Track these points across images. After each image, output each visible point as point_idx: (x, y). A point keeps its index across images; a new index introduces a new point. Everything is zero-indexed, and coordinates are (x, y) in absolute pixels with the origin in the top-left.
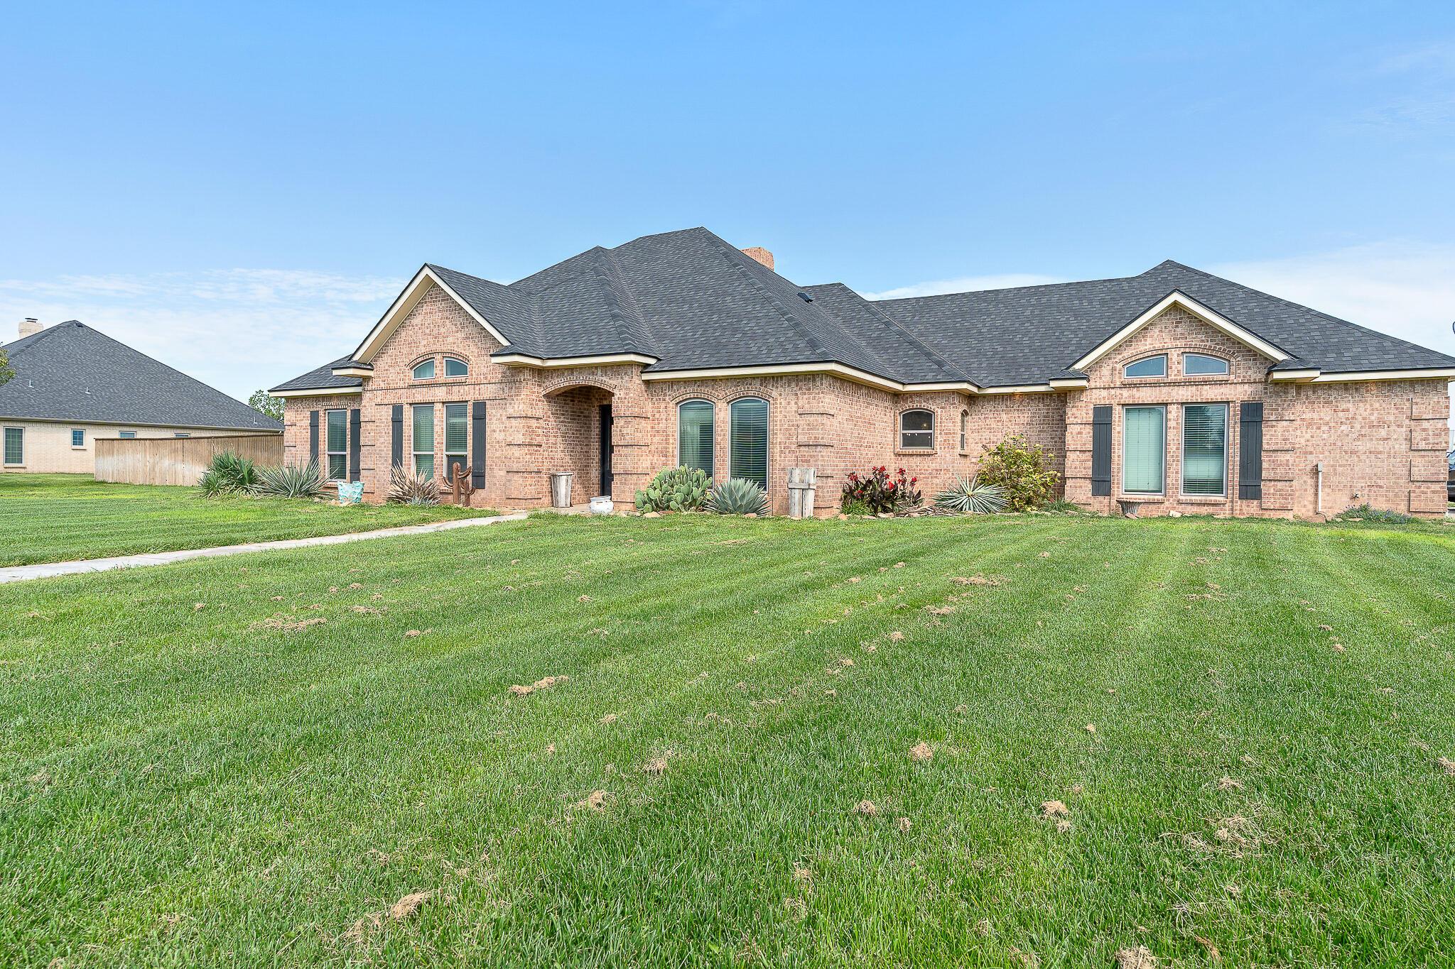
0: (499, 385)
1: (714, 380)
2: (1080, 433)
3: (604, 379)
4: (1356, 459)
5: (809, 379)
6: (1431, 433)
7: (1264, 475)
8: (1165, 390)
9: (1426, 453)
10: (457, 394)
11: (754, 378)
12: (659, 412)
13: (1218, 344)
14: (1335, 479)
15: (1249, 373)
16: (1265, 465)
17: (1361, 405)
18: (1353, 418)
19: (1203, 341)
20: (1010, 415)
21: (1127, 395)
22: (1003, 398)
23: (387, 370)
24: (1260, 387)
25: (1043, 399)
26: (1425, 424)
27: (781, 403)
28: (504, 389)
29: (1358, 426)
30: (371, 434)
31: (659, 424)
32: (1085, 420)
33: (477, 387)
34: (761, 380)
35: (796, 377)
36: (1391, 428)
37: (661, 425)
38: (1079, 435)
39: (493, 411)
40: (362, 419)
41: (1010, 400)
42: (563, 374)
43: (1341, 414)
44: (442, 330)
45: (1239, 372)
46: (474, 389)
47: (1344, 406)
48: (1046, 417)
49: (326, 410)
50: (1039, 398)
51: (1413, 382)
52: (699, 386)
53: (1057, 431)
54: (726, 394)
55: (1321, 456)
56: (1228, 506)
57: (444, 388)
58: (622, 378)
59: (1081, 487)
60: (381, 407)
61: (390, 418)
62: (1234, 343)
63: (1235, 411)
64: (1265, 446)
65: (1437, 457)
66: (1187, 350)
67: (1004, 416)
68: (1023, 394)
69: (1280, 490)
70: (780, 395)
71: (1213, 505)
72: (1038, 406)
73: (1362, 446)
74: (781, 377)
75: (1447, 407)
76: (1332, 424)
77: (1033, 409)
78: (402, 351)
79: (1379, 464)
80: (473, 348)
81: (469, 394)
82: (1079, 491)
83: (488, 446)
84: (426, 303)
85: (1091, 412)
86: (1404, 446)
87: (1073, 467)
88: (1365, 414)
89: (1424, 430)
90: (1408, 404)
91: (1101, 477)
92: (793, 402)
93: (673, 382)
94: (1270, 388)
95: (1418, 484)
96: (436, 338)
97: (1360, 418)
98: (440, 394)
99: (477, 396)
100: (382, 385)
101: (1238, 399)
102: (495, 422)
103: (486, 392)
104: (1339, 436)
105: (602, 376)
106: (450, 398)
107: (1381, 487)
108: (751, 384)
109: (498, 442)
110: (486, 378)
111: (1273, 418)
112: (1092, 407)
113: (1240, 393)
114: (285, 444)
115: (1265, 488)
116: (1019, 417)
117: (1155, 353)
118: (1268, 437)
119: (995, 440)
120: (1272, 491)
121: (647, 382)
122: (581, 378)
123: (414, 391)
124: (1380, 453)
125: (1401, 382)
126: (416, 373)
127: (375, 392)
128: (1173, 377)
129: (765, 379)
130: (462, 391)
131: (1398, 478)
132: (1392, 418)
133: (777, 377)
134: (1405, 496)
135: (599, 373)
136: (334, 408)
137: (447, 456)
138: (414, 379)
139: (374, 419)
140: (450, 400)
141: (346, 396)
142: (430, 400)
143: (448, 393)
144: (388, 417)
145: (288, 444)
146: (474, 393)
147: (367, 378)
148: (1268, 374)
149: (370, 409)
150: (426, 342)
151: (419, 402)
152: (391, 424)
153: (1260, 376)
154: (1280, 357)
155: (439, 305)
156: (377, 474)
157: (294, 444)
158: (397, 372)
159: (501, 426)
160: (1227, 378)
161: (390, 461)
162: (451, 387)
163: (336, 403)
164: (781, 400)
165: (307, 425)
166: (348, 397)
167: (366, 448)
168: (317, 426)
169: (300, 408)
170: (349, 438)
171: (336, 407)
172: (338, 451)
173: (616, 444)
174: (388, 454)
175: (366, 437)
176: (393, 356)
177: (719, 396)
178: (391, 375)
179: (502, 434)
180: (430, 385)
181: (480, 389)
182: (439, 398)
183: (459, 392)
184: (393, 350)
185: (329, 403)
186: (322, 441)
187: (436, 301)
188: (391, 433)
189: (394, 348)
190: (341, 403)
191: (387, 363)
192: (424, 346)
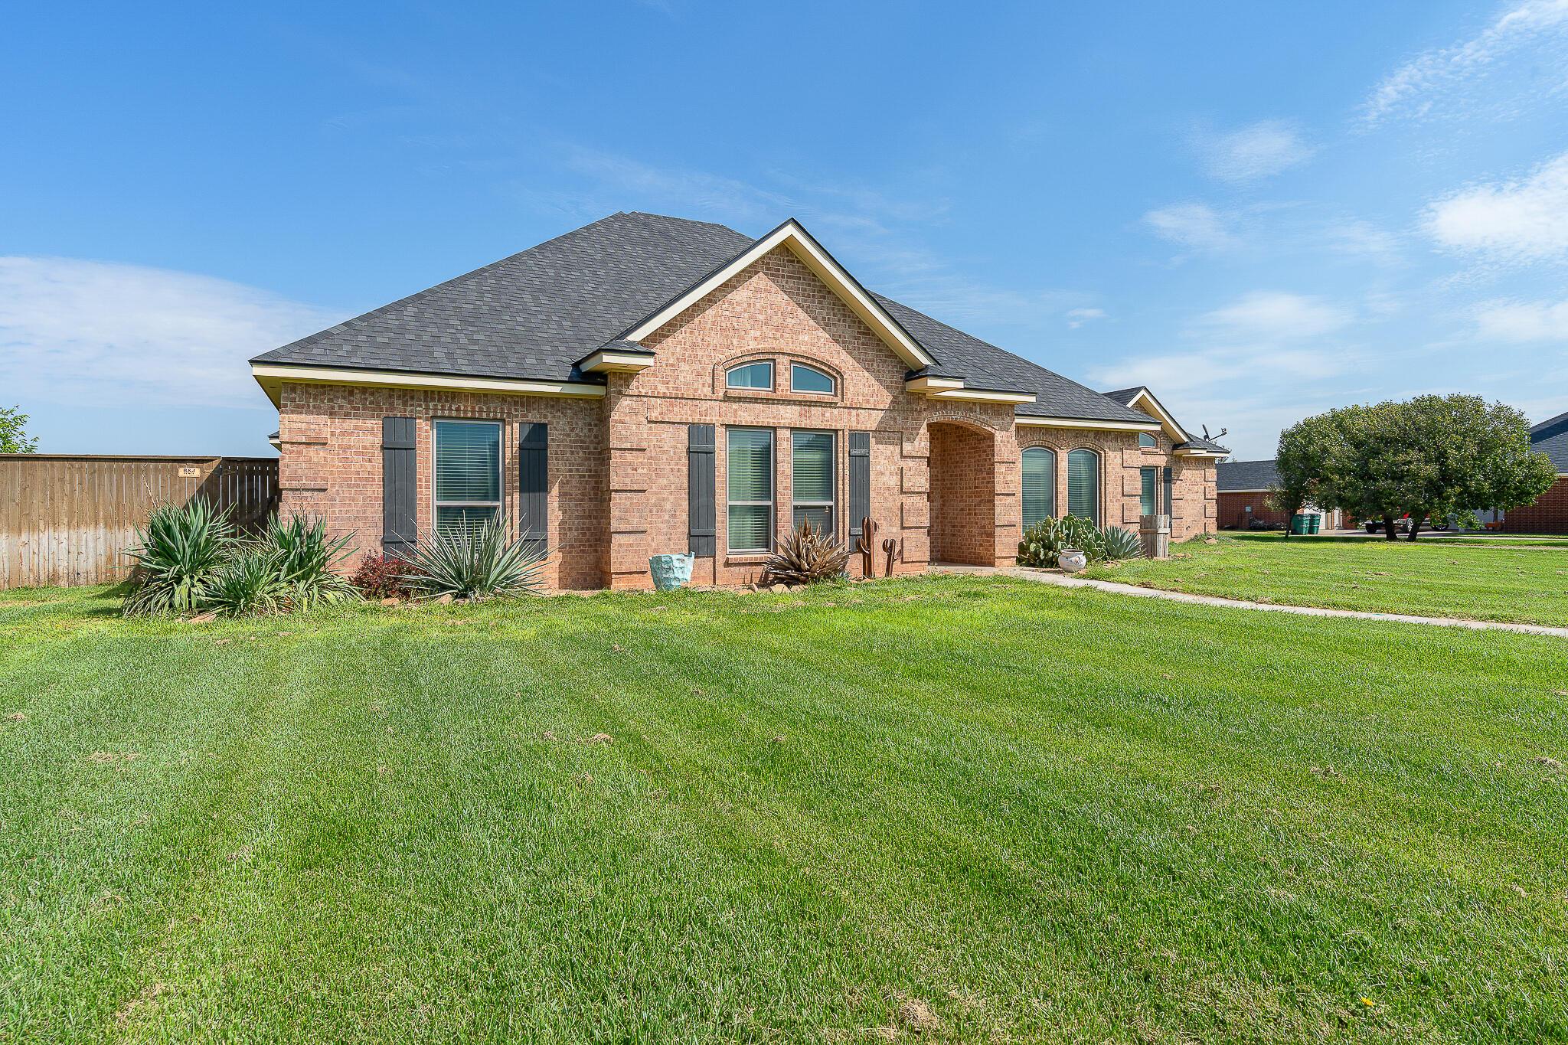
0: (888, 413)
1: (1060, 430)
3: (983, 417)
4: (1187, 504)
9: (1210, 501)
10: (818, 419)
15: (1165, 449)
16: (1173, 508)
23: (672, 365)
24: (1171, 457)
26: (1210, 484)
27: (1109, 457)
28: (895, 419)
30: (639, 471)
33: (854, 412)
35: (1120, 434)
39: (880, 447)
40: (614, 443)
43: (1190, 477)
44: (790, 321)
45: (1162, 447)
46: (850, 414)
49: (434, 418)
51: (1205, 459)
52: (1043, 434)
54: (1066, 445)
57: (795, 408)
58: (1000, 421)
60: (660, 426)
61: (683, 448)
63: (1160, 472)
64: (1172, 496)
73: (1190, 496)
74: (1110, 432)
78: (706, 338)
79: (1194, 507)
80: (844, 355)
81: (843, 421)
83: (872, 494)
86: (1203, 497)
90: (1204, 472)
92: (1119, 457)
94: (1175, 459)
96: (777, 330)
97: (1188, 479)
98: (790, 415)
99: (854, 425)
100: (662, 389)
101: (1163, 465)
102: (882, 461)
103: (869, 421)
106: (805, 423)
107: (1196, 521)
109: (888, 488)
110: (867, 401)
111: (1176, 478)
113: (1163, 461)
118: (1174, 490)
120: (1176, 526)
122: (960, 414)
123: (735, 406)
124: (1195, 500)
125: (1202, 458)
126: (734, 378)
127: (645, 399)
129: (1097, 433)
130: (827, 415)
131: (1201, 516)
132: (1199, 480)
133: (1107, 433)
134: (1204, 526)
136: (462, 415)
137: (796, 507)
138: (730, 387)
139: (644, 445)
140: (808, 427)
141: (503, 397)
142: (768, 423)
143: (801, 415)
144: (679, 446)
145: (295, 484)
146: (849, 420)
147: (625, 373)
148: (1173, 449)
149: (634, 428)
150: (758, 333)
151: (744, 424)
152: (684, 454)
153: (1169, 451)
154: (1186, 440)
155: (784, 283)
156: (653, 540)
157: (320, 484)
158: (697, 372)
159: (893, 467)
160: (1155, 450)
161: (685, 517)
162: (807, 408)
163: (473, 408)
164: (1110, 453)
165: (368, 444)
166: (509, 399)
167: (624, 495)
168: (406, 449)
169: (341, 408)
170: (516, 476)
171: (469, 415)
172: (465, 500)
173: (999, 492)
174: (680, 505)
175: (627, 476)
176: (688, 344)
177: (1062, 446)
178: (683, 375)
179: (894, 477)
180: (768, 399)
181: (858, 415)
182: (786, 420)
183: (823, 415)
184: (688, 335)
185: (448, 405)
186: (424, 480)
187: (778, 276)
188: (685, 470)
189: (688, 330)
190: (488, 408)
191: (673, 354)
192: (755, 339)
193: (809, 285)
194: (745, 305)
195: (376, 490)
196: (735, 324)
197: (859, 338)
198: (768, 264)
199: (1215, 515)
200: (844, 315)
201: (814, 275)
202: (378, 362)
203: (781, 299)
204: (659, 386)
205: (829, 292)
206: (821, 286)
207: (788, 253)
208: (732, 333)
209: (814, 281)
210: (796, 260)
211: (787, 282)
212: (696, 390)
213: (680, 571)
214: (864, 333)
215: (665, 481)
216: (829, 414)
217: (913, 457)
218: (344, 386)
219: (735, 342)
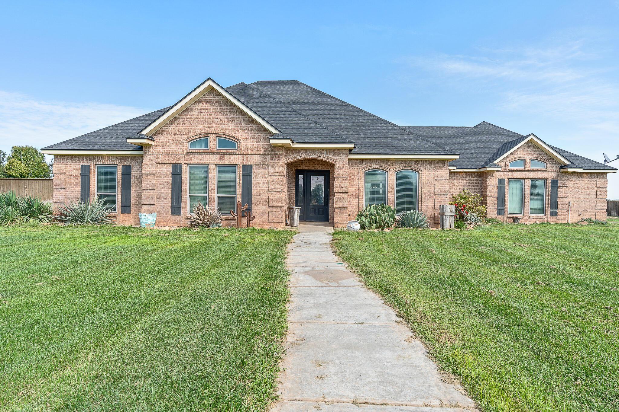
0: (263, 156)
1: (388, 160)
2: (493, 190)
3: (329, 156)
4: (580, 201)
5: (441, 162)
6: (602, 192)
7: (559, 207)
8: (524, 173)
9: (600, 199)
10: (227, 160)
11: (411, 160)
12: (354, 175)
13: (543, 156)
14: (574, 208)
15: (553, 168)
16: (559, 203)
17: (582, 181)
18: (579, 186)
19: (538, 155)
20: (458, 181)
21: (511, 175)
22: (455, 174)
23: (166, 142)
24: (557, 174)
25: (472, 175)
26: (601, 189)
27: (425, 173)
28: (266, 158)
29: (581, 189)
30: (152, 182)
31: (354, 181)
32: (495, 184)
33: (245, 157)
34: (415, 162)
35: (434, 161)
36: (591, 190)
37: (355, 182)
38: (492, 191)
39: (258, 171)
40: (143, 172)
41: (458, 175)
42: (300, 152)
43: (576, 185)
44: (216, 120)
45: (550, 167)
46: (243, 157)
47: (577, 182)
48: (473, 182)
49: (96, 165)
50: (470, 174)
51: (597, 174)
52: (378, 163)
53: (477, 188)
54: (395, 167)
55: (570, 200)
56: (546, 219)
57: (218, 156)
58: (340, 156)
59: (493, 212)
60: (161, 165)
61: (170, 173)
62: (548, 156)
63: (549, 182)
64: (559, 196)
65: (603, 200)
66: (532, 158)
67: (455, 182)
68: (463, 173)
69: (564, 213)
70: (425, 169)
71: (541, 218)
72: (469, 178)
73: (582, 196)
74: (426, 161)
75: (607, 183)
76: (573, 188)
77: (467, 179)
78: (180, 130)
79: (587, 203)
80: (241, 132)
81: (240, 160)
82: (492, 214)
83: (253, 192)
84: (201, 102)
85: (497, 181)
86: (595, 197)
87: (490, 203)
88: (583, 185)
89: (600, 191)
90: (596, 182)
91: (501, 208)
92: (432, 173)
93: (362, 160)
94: (560, 174)
95: (598, 210)
96: (210, 124)
97: (581, 186)
98: (215, 159)
99: (245, 162)
100: (162, 151)
101: (550, 178)
102: (259, 178)
103: (252, 160)
104: (575, 193)
105: (327, 154)
107: (587, 211)
108: (409, 163)
109: (262, 189)
110: (252, 151)
111: (561, 185)
112: (498, 179)
113: (550, 176)
114: (54, 186)
115: (559, 212)
116: (461, 182)
117: (521, 158)
118: (560, 193)
119: (451, 192)
120: (561, 213)
121: (350, 160)
122: (314, 155)
123: (191, 156)
124: (587, 199)
125: (594, 174)
126: (192, 145)
127: (155, 155)
128: (527, 168)
129: (417, 161)
130: (232, 158)
131: (592, 208)
132: (591, 186)
133: (424, 161)
134: (594, 214)
135: (325, 152)
136: (104, 164)
137: (219, 197)
138: (190, 149)
139: (154, 172)
140: (223, 163)
141: (117, 156)
142: (205, 162)
143: (220, 159)
144: (168, 172)
145: (57, 187)
146: (243, 160)
147: (148, 146)
148: (560, 169)
149: (151, 166)
150: (201, 126)
151: (194, 163)
152: (170, 176)
153: (557, 170)
154: (567, 163)
155: (213, 105)
156: (157, 208)
157: (63, 187)
158: (176, 144)
159: (264, 180)
160: (546, 170)
161: (170, 200)
162: (223, 156)
163: (107, 161)
164: (426, 172)
165: (77, 174)
166: (119, 157)
167: (147, 191)
168: (87, 175)
169: (69, 162)
170: (120, 184)
171: (106, 163)
172: (108, 192)
173: (337, 192)
174: (168, 195)
175: (148, 184)
176: (172, 133)
177: (390, 168)
178: (170, 145)
179: (265, 184)
180: (205, 153)
181: (247, 158)
182: (213, 161)
183: (230, 158)
184: (172, 129)
185: (99, 160)
186: (92, 185)
187: (211, 102)
188: (170, 182)
189: (173, 128)
190: (112, 161)
191: (166, 137)
192: (200, 129)
193: (225, 104)
194: (196, 116)
195: (79, 189)
196: (192, 124)
197: (249, 124)
198: (207, 98)
199: (606, 207)
200: (242, 115)
201: (227, 100)
202: (76, 147)
203: (212, 112)
204: (161, 150)
205: (234, 106)
206: (231, 104)
207: (215, 92)
208: (190, 127)
209: (227, 102)
210: (219, 94)
211: (215, 104)
212: (176, 151)
213: (145, 219)
214: (251, 122)
215: (163, 186)
216: (233, 158)
217: (275, 175)
218: (70, 156)
219: (192, 131)
